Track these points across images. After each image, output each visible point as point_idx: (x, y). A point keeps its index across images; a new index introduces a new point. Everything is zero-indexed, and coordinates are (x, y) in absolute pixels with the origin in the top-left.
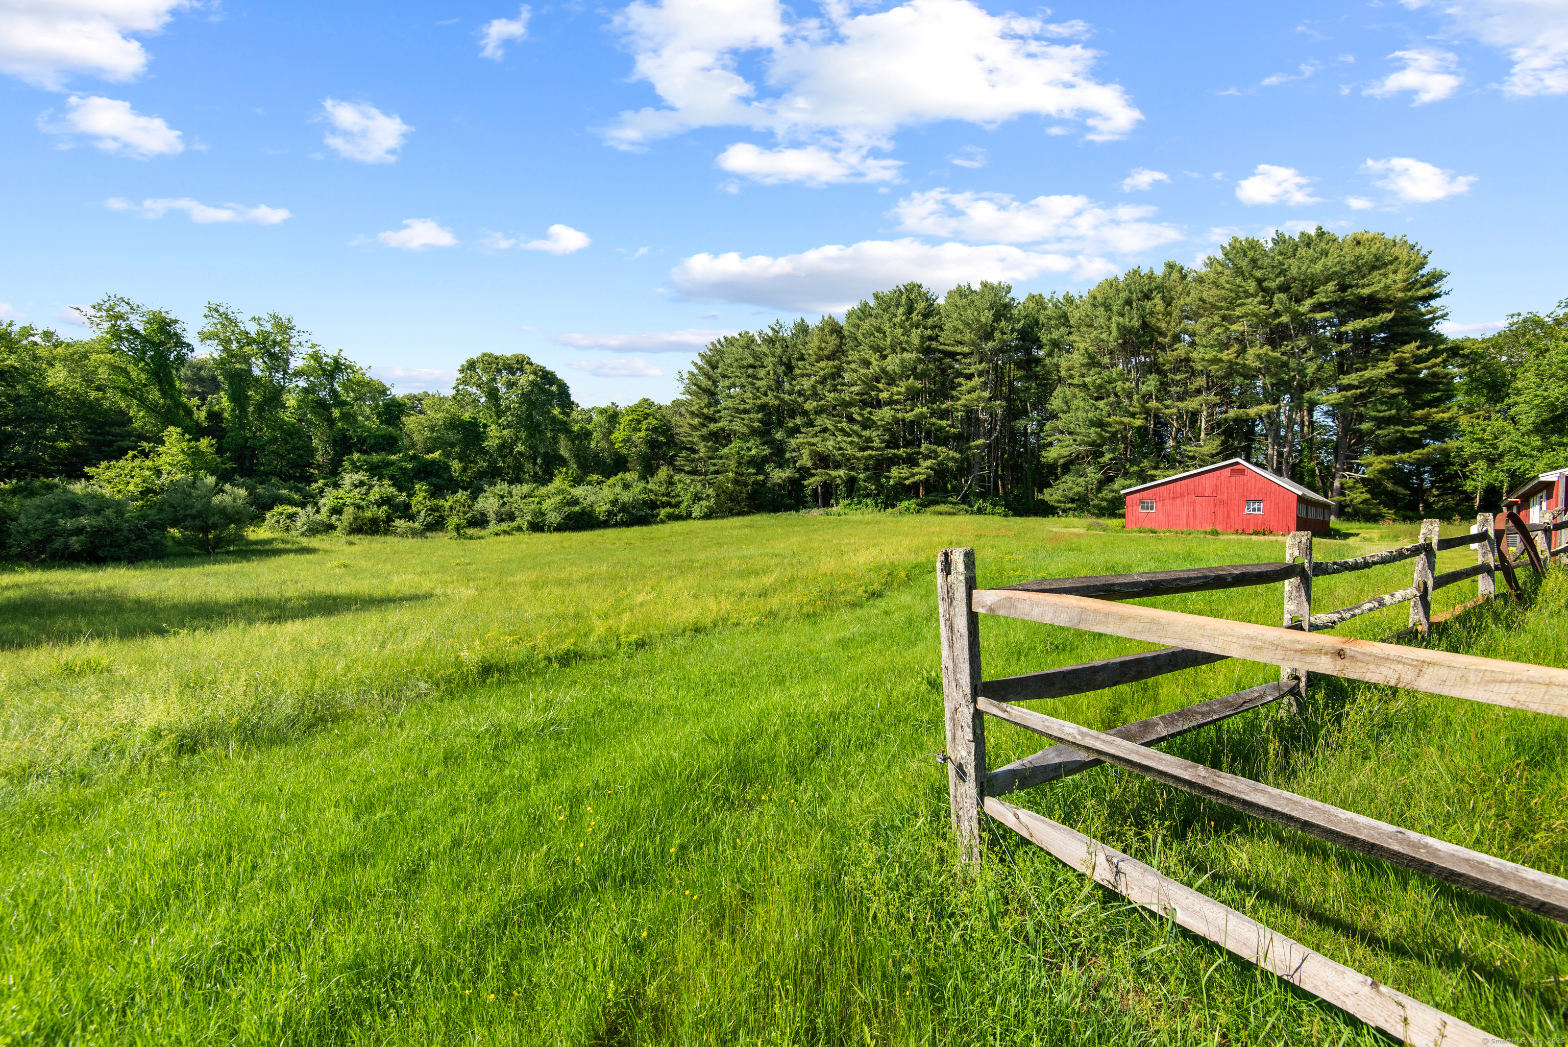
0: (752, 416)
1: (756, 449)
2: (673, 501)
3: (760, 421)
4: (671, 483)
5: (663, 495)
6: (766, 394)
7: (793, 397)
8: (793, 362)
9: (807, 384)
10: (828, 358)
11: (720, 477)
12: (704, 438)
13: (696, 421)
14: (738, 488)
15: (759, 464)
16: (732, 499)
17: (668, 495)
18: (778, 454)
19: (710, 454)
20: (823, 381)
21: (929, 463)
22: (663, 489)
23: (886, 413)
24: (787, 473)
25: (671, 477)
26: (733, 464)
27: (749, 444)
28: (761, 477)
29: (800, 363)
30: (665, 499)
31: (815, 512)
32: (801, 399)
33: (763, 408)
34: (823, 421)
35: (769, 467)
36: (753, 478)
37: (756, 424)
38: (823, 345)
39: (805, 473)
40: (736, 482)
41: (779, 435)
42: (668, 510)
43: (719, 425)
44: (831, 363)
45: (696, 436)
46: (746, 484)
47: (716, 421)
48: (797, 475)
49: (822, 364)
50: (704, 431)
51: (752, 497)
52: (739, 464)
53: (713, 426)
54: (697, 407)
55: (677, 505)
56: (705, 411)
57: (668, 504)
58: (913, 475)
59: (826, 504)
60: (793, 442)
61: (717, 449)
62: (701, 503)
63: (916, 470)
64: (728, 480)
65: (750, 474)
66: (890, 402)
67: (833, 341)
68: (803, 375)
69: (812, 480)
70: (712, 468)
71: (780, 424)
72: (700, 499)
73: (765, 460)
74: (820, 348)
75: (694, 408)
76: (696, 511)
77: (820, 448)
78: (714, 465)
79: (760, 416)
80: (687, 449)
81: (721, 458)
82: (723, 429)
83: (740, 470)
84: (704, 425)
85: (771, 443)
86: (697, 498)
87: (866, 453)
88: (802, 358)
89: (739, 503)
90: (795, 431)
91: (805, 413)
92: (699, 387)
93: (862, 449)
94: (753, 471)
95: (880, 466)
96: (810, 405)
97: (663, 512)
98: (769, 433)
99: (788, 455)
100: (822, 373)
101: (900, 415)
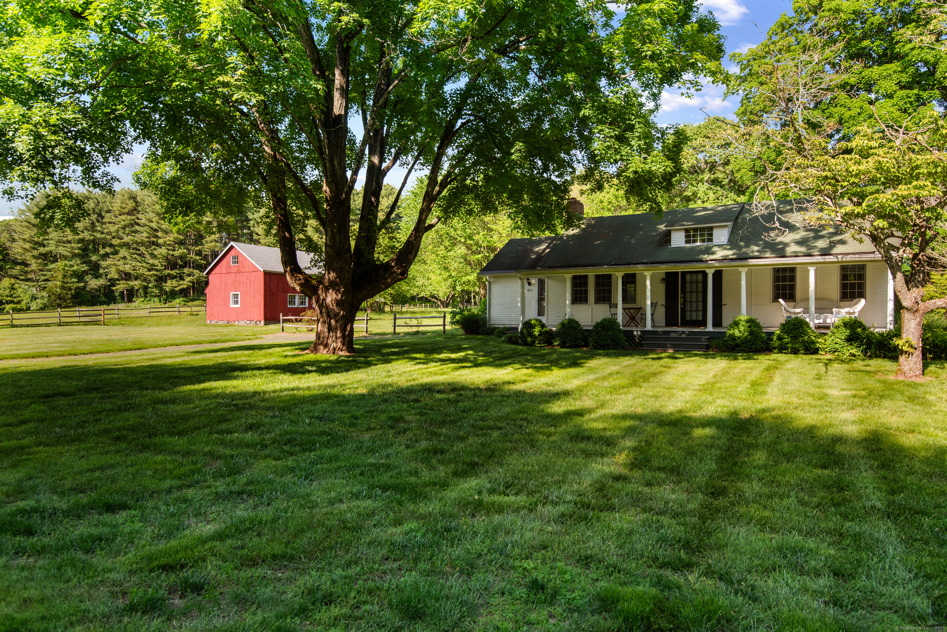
0: (73, 245)
1: (78, 266)
2: (16, 300)
3: (79, 248)
4: (13, 289)
5: (7, 296)
6: (83, 232)
7: (103, 236)
8: (103, 214)
9: (113, 228)
10: (129, 214)
11: (50, 284)
12: (35, 257)
13: (27, 246)
14: (64, 292)
15: (80, 276)
16: (60, 299)
17: (11, 296)
18: (95, 271)
19: (41, 268)
20: (124, 228)
21: (189, 279)
22: (7, 292)
23: (163, 251)
24: (101, 282)
25: (13, 285)
26: (60, 277)
27: (72, 263)
28: (82, 284)
29: (108, 215)
30: (8, 299)
31: (122, 306)
32: (108, 237)
33: (81, 241)
34: (123, 252)
35: (88, 278)
36: (75, 285)
37: (76, 251)
38: (124, 205)
39: (113, 282)
40: (63, 288)
41: (94, 258)
42: (12, 305)
43: (47, 249)
44: (129, 217)
45: (28, 257)
46: (70, 289)
47: (44, 246)
48: (108, 283)
49: (123, 217)
50: (35, 253)
51: (74, 297)
52: (65, 276)
53: (42, 250)
54: (28, 236)
55: (19, 302)
56: (36, 239)
57: (12, 302)
58: (179, 285)
59: (130, 301)
60: (103, 264)
61: (46, 265)
62: (38, 300)
63: (182, 282)
64: (56, 286)
65: (73, 282)
66: (165, 244)
67: (131, 204)
68: (110, 223)
69: (118, 287)
70: (43, 278)
71: (96, 251)
72: (35, 299)
73: (85, 273)
74: (122, 207)
75: (26, 236)
76: (34, 306)
77: (121, 268)
78: (45, 275)
79: (79, 245)
80: (20, 264)
81: (50, 270)
82: (51, 252)
83: (65, 280)
84: (35, 249)
85: (88, 263)
86: (34, 298)
87: (151, 273)
88: (109, 211)
89: (65, 301)
90: (105, 256)
91: (111, 246)
92: (29, 223)
93: (149, 270)
94: (76, 280)
95: (161, 279)
96: (115, 242)
97: (8, 307)
98: (87, 255)
99: (101, 271)
100: (123, 223)
101: (171, 252)
